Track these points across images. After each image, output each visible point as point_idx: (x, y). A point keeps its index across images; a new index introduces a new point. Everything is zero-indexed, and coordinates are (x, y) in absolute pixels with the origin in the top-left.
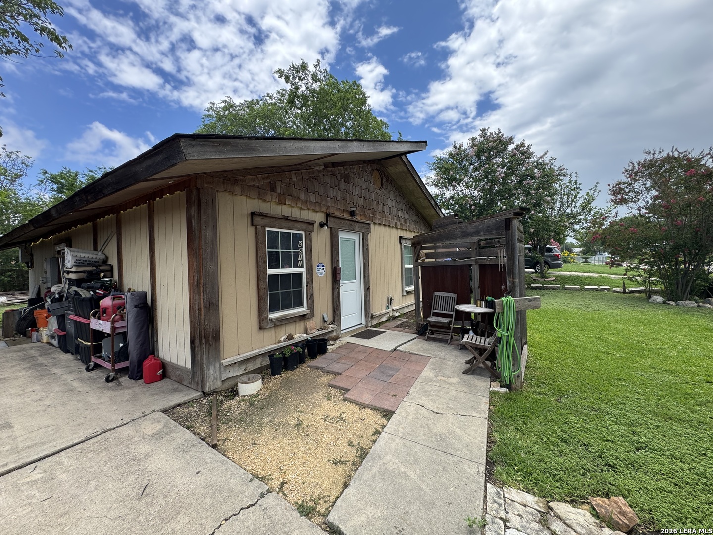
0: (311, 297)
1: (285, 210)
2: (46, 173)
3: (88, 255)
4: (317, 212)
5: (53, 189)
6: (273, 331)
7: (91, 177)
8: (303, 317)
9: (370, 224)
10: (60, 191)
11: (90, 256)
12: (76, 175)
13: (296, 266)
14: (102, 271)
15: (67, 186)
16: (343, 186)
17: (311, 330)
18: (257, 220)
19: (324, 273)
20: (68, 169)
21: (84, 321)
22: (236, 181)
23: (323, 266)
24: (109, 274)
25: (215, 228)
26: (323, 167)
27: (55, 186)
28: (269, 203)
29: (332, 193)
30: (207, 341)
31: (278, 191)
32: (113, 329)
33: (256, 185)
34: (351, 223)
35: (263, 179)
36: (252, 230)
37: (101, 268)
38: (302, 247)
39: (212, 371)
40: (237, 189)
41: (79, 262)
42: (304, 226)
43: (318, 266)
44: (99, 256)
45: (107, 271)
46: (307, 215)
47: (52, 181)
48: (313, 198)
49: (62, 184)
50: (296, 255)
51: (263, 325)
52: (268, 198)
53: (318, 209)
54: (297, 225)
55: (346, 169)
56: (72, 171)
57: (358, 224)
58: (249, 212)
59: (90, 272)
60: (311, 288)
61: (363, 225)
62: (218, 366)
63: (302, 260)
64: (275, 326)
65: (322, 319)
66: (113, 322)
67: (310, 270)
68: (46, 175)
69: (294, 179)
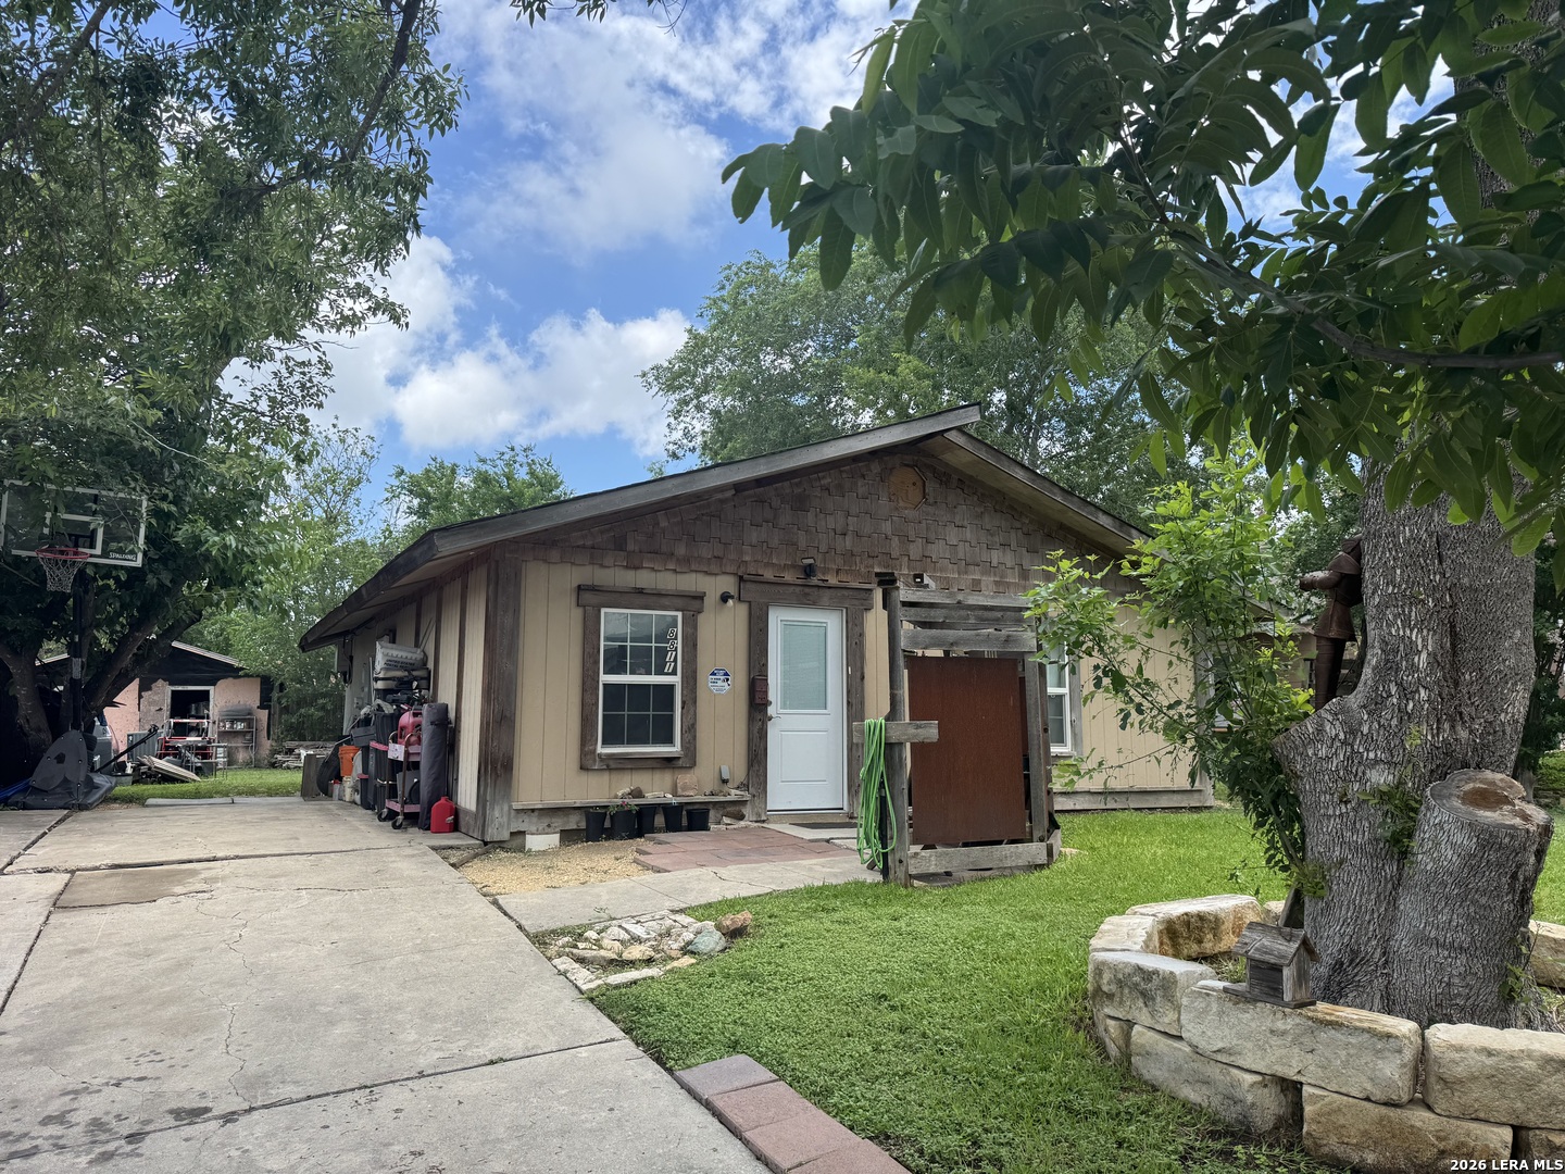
0: (690, 729)
1: (644, 579)
2: (402, 472)
3: (402, 653)
4: (716, 574)
5: (411, 511)
6: (606, 776)
7: (480, 473)
8: (668, 762)
9: (871, 590)
10: (422, 512)
11: (409, 655)
12: (453, 471)
13: (660, 672)
14: (415, 679)
15: (436, 499)
16: (786, 517)
17: (684, 789)
18: (588, 597)
19: (727, 687)
20: (439, 460)
21: (381, 747)
22: (554, 544)
23: (726, 674)
24: (424, 683)
25: (517, 612)
26: (733, 492)
27: (416, 502)
28: (612, 570)
29: (754, 536)
30: (494, 769)
31: (631, 546)
32: (407, 754)
33: (589, 543)
34: (807, 590)
35: (602, 532)
36: (577, 613)
37: (415, 673)
38: (676, 638)
39: (497, 814)
40: (555, 555)
41: (391, 664)
42: (679, 602)
43: (714, 674)
44: (417, 655)
45: (422, 678)
46: (689, 582)
47: (411, 492)
48: (705, 551)
49: (427, 495)
50: (662, 653)
51: (589, 763)
52: (608, 561)
53: (714, 568)
54: (665, 601)
55: (797, 485)
56: (446, 464)
57: (827, 591)
58: (575, 585)
59: (400, 680)
60: (692, 712)
61: (846, 593)
62: (506, 808)
63: (675, 660)
64: (609, 769)
65: (717, 775)
66: (408, 744)
67: (691, 679)
68: (403, 477)
69: (664, 524)
